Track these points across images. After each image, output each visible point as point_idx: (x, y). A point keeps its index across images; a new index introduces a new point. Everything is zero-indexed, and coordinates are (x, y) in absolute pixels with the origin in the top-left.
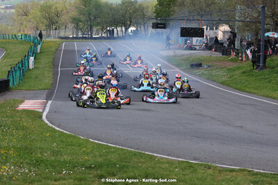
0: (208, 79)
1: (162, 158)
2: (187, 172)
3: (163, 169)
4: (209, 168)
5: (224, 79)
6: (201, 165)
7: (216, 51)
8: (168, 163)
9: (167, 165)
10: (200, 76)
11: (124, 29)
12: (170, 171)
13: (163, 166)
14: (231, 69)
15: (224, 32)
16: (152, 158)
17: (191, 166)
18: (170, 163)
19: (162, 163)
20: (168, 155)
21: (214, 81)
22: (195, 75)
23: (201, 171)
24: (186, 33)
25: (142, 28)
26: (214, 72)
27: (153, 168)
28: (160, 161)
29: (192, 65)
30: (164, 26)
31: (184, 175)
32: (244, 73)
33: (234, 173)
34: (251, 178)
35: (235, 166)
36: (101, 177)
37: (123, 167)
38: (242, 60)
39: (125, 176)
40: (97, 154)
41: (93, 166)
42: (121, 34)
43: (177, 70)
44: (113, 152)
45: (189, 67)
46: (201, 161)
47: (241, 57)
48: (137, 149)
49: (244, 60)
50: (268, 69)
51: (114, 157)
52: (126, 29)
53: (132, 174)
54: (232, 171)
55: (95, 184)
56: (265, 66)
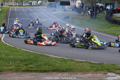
0: (72, 23)
2: (63, 63)
4: (72, 61)
6: (69, 60)
7: (75, 11)
9: (55, 60)
10: (69, 22)
12: (56, 62)
13: (53, 60)
14: (81, 19)
15: (79, 3)
16: (48, 57)
17: (65, 60)
18: (56, 59)
20: (55, 56)
21: (74, 24)
22: (66, 22)
23: (69, 63)
24: (63, 4)
27: (49, 61)
28: (52, 58)
29: (65, 18)
30: (53, 1)
31: (62, 64)
32: (87, 20)
33: (83, 63)
34: (90, 65)
35: (84, 60)
36: (27, 65)
37: (36, 60)
38: (86, 15)
39: (37, 64)
40: (25, 55)
41: (23, 60)
42: (35, 4)
43: (59, 19)
44: (31, 54)
45: (64, 18)
46: (69, 58)
47: (86, 14)
48: (42, 53)
49: (87, 15)
50: (97, 19)
51: (32, 57)
52: (37, 2)
53: (40, 64)
54: (82, 62)
55: (24, 68)
56: (96, 18)
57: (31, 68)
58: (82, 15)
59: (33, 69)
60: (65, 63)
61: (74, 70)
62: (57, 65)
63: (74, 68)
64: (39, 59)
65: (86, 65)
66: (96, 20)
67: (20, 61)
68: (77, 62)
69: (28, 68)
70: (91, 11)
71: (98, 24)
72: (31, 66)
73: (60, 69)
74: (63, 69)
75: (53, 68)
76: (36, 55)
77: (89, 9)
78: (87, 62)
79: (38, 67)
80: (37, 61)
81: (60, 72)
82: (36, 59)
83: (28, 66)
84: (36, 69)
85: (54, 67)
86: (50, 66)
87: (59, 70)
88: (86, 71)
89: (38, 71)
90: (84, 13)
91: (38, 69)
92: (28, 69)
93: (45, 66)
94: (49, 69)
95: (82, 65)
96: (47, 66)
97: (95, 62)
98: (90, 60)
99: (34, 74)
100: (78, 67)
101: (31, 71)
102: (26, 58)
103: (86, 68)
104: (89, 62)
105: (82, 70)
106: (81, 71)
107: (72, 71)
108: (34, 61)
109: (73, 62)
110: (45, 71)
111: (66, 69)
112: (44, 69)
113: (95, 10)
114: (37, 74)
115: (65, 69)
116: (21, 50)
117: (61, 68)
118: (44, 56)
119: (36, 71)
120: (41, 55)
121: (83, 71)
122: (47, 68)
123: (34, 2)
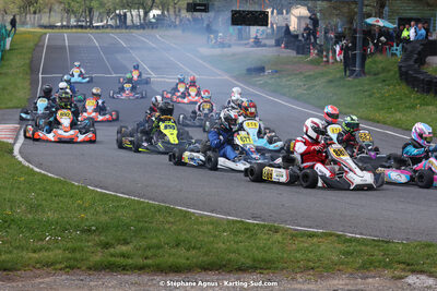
1: (202, 216)
2: (242, 237)
3: (203, 232)
4: (276, 231)
5: (299, 91)
6: (264, 226)
8: (212, 224)
9: (210, 227)
10: (262, 87)
11: (142, 13)
12: (215, 236)
13: (204, 228)
15: (300, 18)
16: (186, 215)
17: (247, 228)
18: (215, 223)
19: (202, 223)
20: (212, 211)
21: (285, 95)
22: (254, 85)
23: (263, 237)
24: (240, 19)
27: (188, 232)
28: (199, 220)
29: (250, 71)
30: (205, 8)
31: (237, 243)
32: (331, 81)
33: (315, 240)
34: (342, 247)
35: (317, 227)
36: (106, 245)
37: (141, 229)
38: (328, 61)
39: (144, 243)
40: (100, 209)
41: (94, 228)
42: (137, 21)
43: (226, 77)
44: (124, 206)
45: (245, 72)
46: (264, 220)
47: (326, 56)
48: (163, 202)
49: (331, 61)
50: (368, 77)
51: (125, 215)
52: (146, 14)
53: (154, 241)
54: (312, 235)
55: (97, 258)
56: (363, 72)
57: (123, 255)
58: (312, 62)
59: (130, 261)
60: (249, 237)
61: (281, 265)
62: (220, 245)
63: (282, 258)
64: (154, 225)
66: (365, 79)
67: (83, 231)
68: (295, 235)
69: (112, 255)
70: (347, 46)
71: (370, 96)
72: (124, 248)
73: (230, 260)
74: (243, 260)
75: (205, 258)
76: (143, 209)
77: (339, 38)
78: (331, 235)
79: (149, 253)
80: (147, 230)
81: (230, 272)
82: (141, 225)
83: (112, 250)
84: (140, 261)
85: (206, 254)
86: (194, 248)
87: (225, 266)
88: (327, 269)
89: (149, 266)
90: (320, 52)
91: (149, 262)
92: (113, 259)
93: (174, 251)
94: (188, 259)
96: (182, 251)
97: (361, 234)
98: (341, 229)
99: (134, 278)
100: (298, 255)
101: (124, 269)
102: (104, 218)
104: (338, 236)
105: (311, 264)
106: (307, 269)
107: (276, 268)
108: (135, 232)
109: (278, 237)
110: (175, 270)
111: (254, 260)
112: (171, 260)
114: (146, 278)
115: (249, 262)
116: (84, 189)
117: (233, 256)
118: (170, 211)
119: (141, 268)
120: (159, 210)
121: (317, 268)
122: (181, 256)
123: (134, 12)
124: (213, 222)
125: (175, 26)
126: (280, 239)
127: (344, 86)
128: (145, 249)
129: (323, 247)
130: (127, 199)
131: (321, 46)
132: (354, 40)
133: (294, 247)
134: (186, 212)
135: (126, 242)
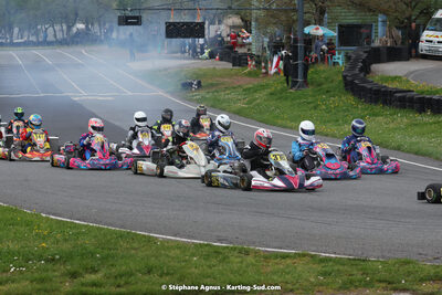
4: (248, 253)
5: (240, 105)
7: (221, 59)
11: (65, 27)
14: (249, 89)
23: (236, 261)
25: (96, 25)
26: (222, 95)
28: (164, 245)
32: (271, 94)
36: (74, 275)
38: (267, 73)
41: (58, 257)
43: (161, 93)
45: (180, 87)
47: (265, 68)
49: (269, 72)
50: (311, 88)
52: (70, 28)
54: (285, 257)
56: (306, 83)
57: (94, 284)
58: (250, 74)
62: (193, 270)
65: (300, 266)
67: (47, 261)
69: (83, 285)
72: (93, 277)
76: (105, 235)
77: (276, 48)
78: (304, 255)
79: (122, 282)
80: (113, 257)
82: (106, 252)
83: (82, 279)
86: (166, 275)
90: (258, 63)
95: (288, 266)
96: (154, 277)
97: (335, 253)
100: (275, 278)
103: (306, 280)
104: (312, 256)
106: (286, 292)
108: (102, 258)
113: (301, 53)
120: (121, 236)
122: (154, 283)
124: (180, 246)
125: (101, 41)
126: (253, 261)
127: (286, 99)
128: (116, 277)
129: (299, 269)
130: (86, 226)
131: (258, 56)
132: (294, 49)
133: (269, 269)
134: (150, 237)
135: (94, 271)
